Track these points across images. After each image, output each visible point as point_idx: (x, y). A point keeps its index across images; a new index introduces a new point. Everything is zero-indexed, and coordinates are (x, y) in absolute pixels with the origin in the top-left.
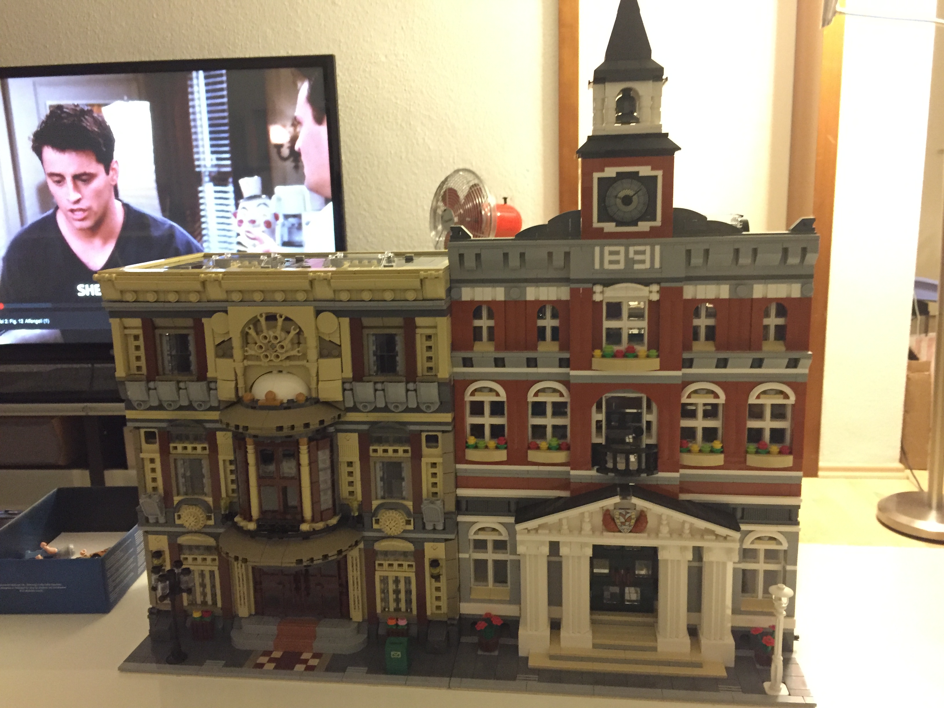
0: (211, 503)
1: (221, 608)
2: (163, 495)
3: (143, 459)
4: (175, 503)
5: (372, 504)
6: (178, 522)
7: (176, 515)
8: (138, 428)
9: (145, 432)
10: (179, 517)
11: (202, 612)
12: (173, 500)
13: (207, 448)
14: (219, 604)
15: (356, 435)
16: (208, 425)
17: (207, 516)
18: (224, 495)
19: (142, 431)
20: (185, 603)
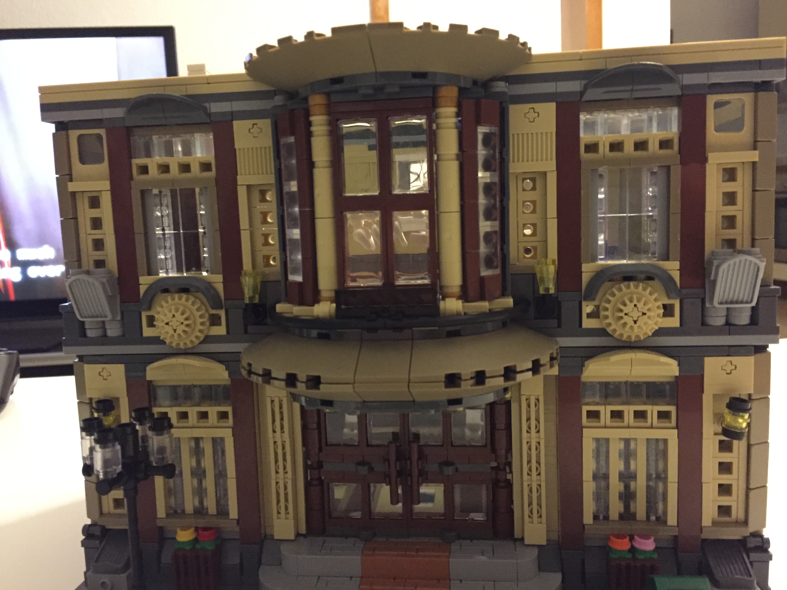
0: (220, 287)
1: (238, 520)
2: (117, 275)
3: (74, 196)
4: (142, 289)
5: (581, 272)
6: (147, 332)
7: (144, 315)
9: (79, 138)
10: (151, 321)
11: (197, 529)
12: (138, 284)
13: (213, 166)
14: (234, 513)
15: (553, 106)
16: (215, 107)
17: (211, 316)
19: (74, 136)
20: (161, 512)
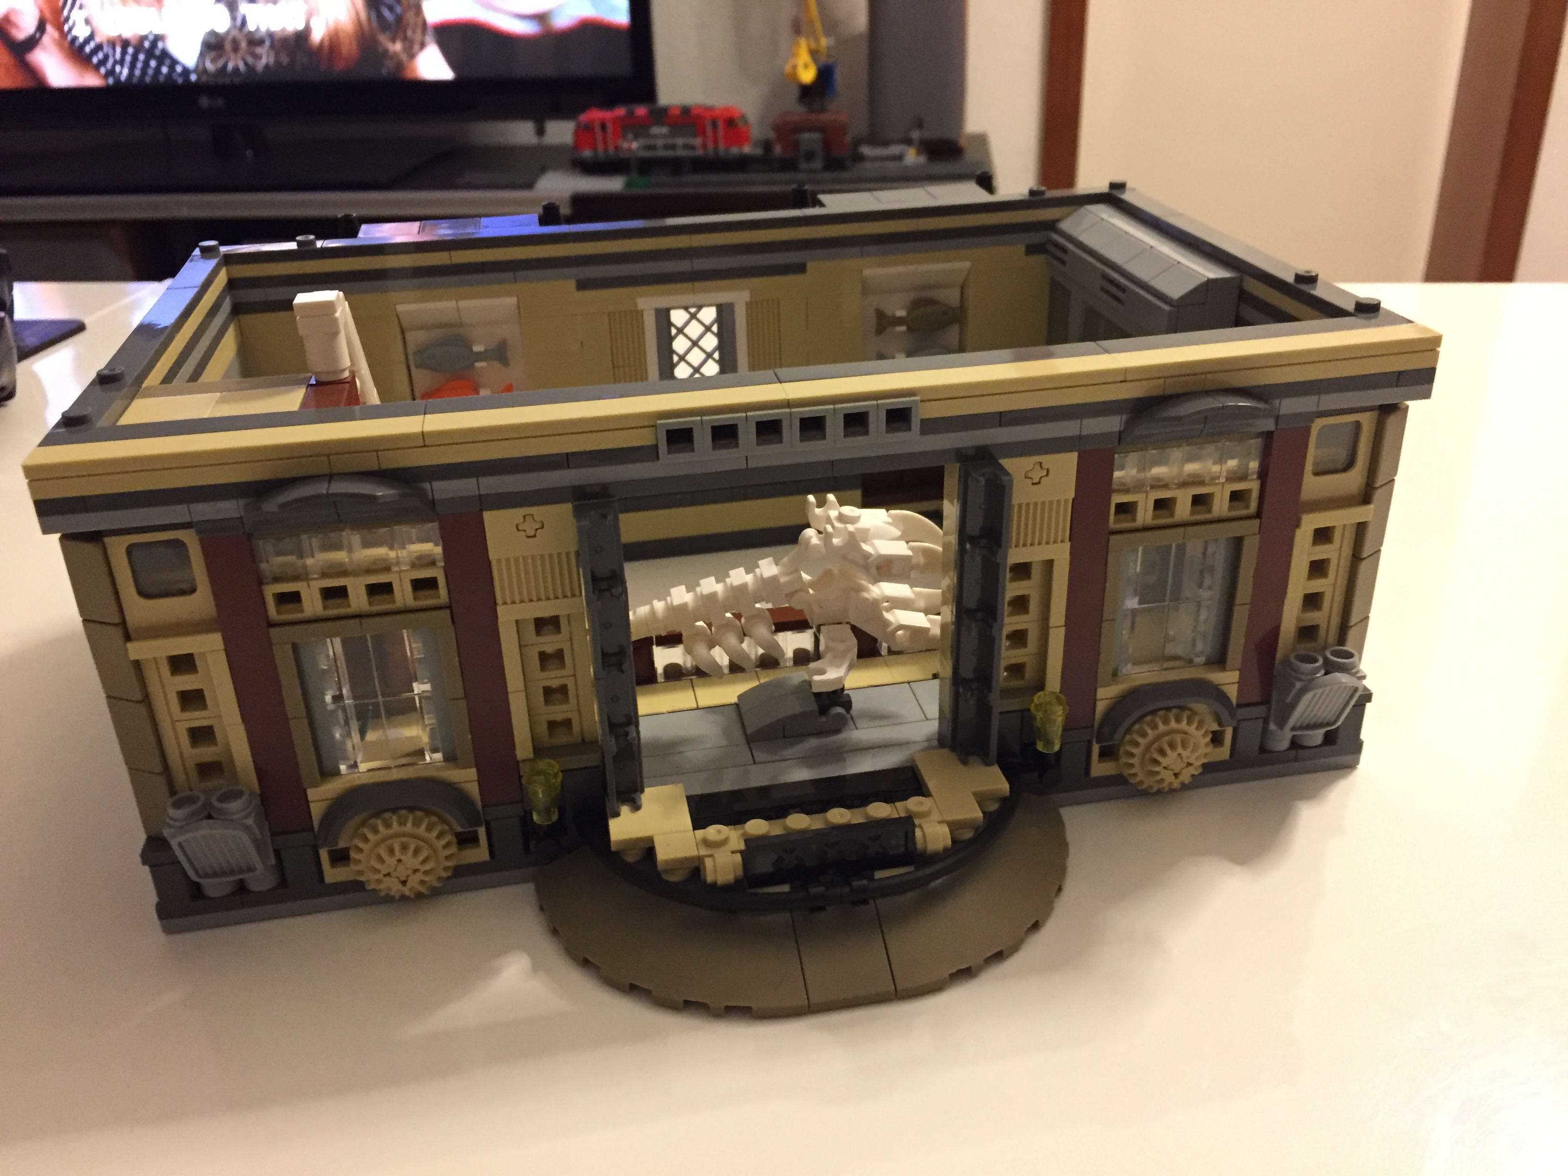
0: (473, 789)
2: (258, 791)
3: (137, 665)
4: (316, 812)
5: (1095, 701)
6: (332, 874)
7: (324, 853)
8: (95, 537)
9: (130, 550)
10: (341, 857)
13: (442, 582)
15: (1072, 458)
16: (442, 489)
17: (458, 835)
18: (523, 749)
19: (118, 547)
